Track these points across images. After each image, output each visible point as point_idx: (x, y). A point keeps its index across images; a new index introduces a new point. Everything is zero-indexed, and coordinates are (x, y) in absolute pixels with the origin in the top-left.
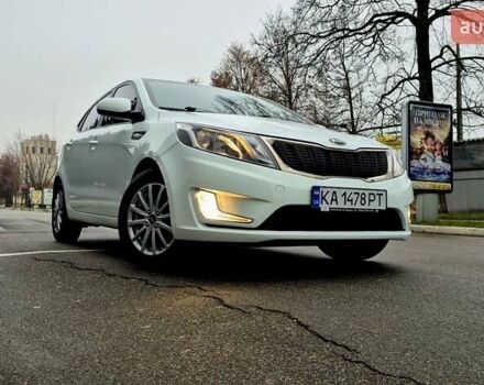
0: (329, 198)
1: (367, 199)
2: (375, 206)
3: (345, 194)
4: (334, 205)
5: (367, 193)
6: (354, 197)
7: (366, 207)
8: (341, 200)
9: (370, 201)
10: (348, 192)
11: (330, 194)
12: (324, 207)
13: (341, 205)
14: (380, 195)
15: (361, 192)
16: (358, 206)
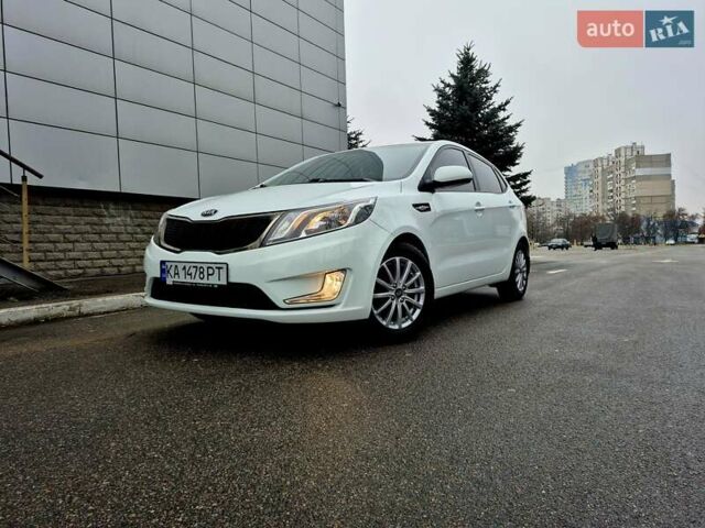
0: (172, 272)
1: (205, 273)
2: (214, 280)
3: (184, 268)
4: (176, 279)
5: (205, 266)
6: (193, 271)
7: (205, 281)
8: (182, 273)
9: (209, 275)
10: (188, 266)
11: (173, 268)
12: (169, 281)
13: (182, 279)
14: (219, 268)
15: (199, 265)
16: (197, 280)
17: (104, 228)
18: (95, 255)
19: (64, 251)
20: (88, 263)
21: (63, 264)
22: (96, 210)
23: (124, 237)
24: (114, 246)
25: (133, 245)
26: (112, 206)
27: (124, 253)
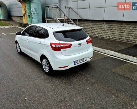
17: (103, 28)
18: (100, 33)
19: (96, 31)
20: (99, 34)
21: (96, 34)
22: (102, 24)
23: (106, 30)
24: (104, 31)
25: (107, 32)
26: (104, 23)
27: (105, 33)
